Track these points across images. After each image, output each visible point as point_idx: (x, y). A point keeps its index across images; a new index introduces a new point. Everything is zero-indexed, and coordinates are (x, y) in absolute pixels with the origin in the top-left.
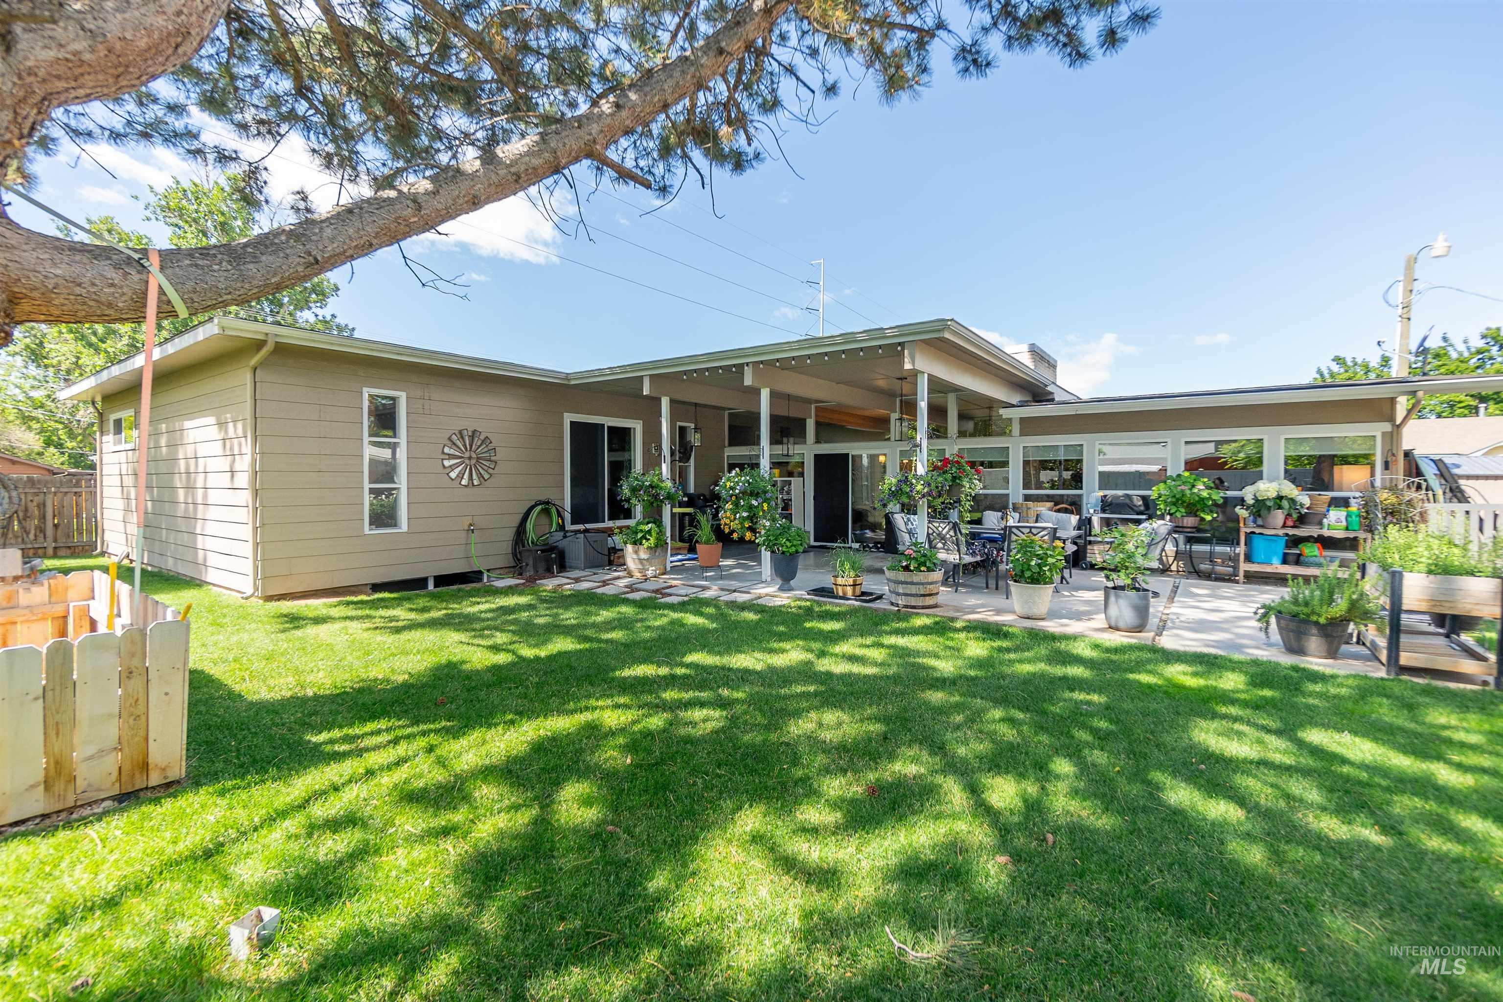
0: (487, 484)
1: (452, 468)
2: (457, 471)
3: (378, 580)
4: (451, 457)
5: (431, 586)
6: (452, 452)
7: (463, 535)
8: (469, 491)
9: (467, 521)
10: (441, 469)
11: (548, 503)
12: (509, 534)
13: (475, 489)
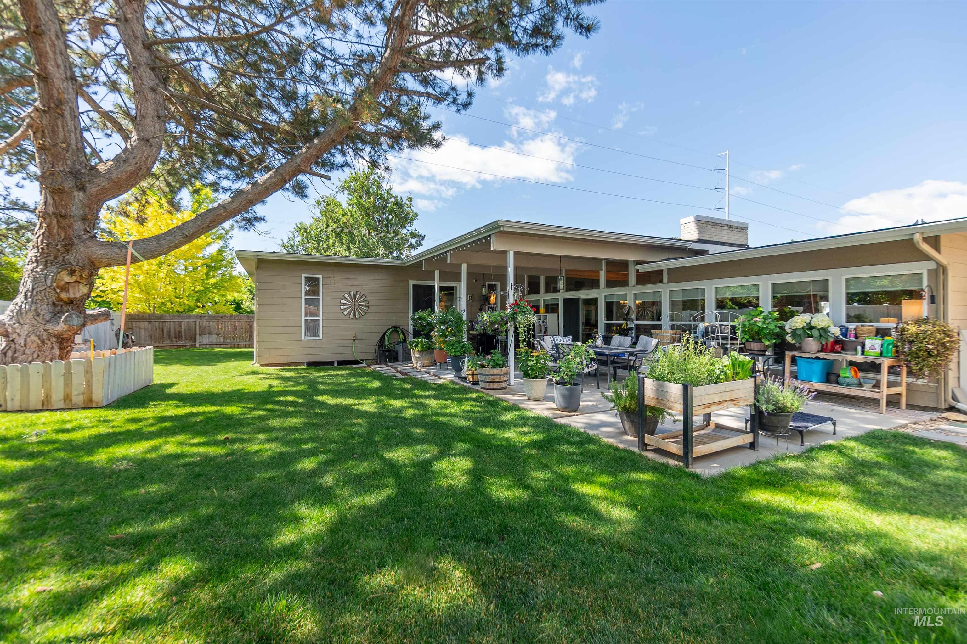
0: (363, 318)
1: (345, 309)
2: (347, 311)
3: (311, 361)
4: (344, 304)
5: (336, 364)
6: (345, 302)
7: (351, 341)
8: (353, 321)
9: (354, 335)
10: (340, 311)
11: (395, 327)
12: (375, 342)
13: (358, 321)
